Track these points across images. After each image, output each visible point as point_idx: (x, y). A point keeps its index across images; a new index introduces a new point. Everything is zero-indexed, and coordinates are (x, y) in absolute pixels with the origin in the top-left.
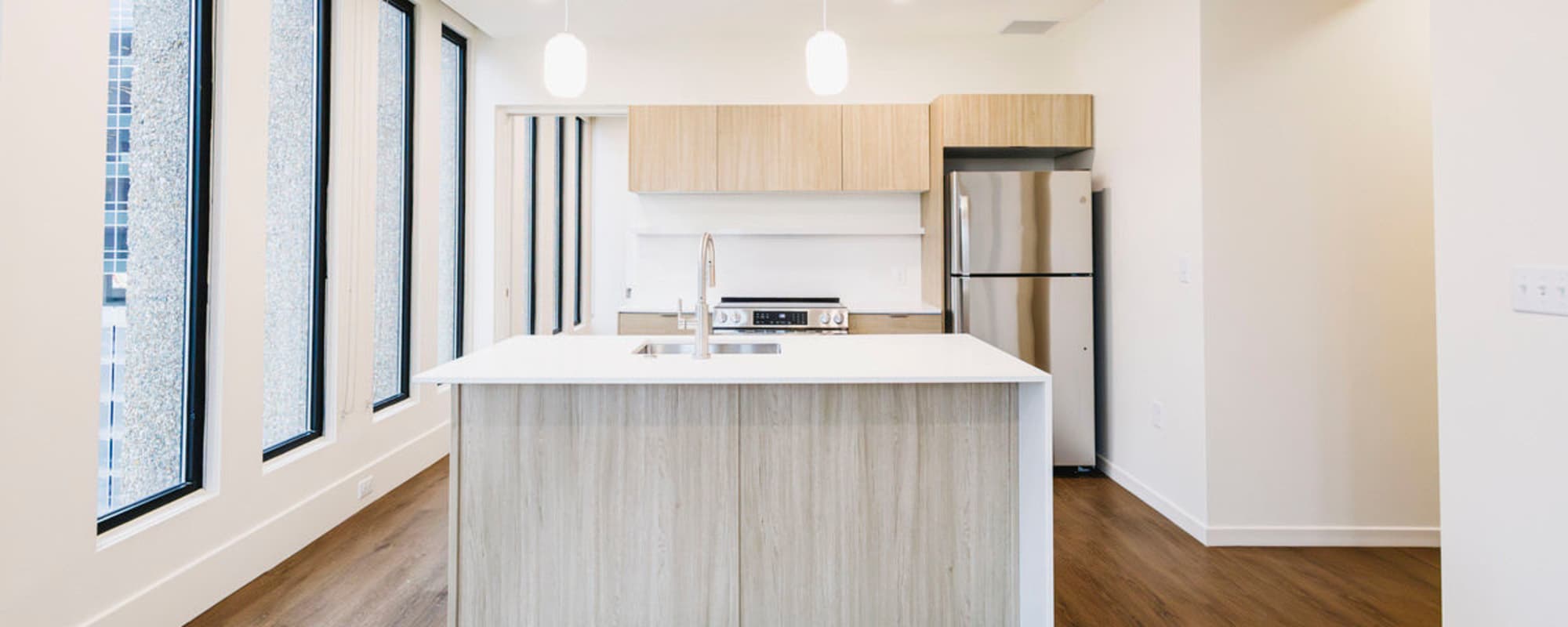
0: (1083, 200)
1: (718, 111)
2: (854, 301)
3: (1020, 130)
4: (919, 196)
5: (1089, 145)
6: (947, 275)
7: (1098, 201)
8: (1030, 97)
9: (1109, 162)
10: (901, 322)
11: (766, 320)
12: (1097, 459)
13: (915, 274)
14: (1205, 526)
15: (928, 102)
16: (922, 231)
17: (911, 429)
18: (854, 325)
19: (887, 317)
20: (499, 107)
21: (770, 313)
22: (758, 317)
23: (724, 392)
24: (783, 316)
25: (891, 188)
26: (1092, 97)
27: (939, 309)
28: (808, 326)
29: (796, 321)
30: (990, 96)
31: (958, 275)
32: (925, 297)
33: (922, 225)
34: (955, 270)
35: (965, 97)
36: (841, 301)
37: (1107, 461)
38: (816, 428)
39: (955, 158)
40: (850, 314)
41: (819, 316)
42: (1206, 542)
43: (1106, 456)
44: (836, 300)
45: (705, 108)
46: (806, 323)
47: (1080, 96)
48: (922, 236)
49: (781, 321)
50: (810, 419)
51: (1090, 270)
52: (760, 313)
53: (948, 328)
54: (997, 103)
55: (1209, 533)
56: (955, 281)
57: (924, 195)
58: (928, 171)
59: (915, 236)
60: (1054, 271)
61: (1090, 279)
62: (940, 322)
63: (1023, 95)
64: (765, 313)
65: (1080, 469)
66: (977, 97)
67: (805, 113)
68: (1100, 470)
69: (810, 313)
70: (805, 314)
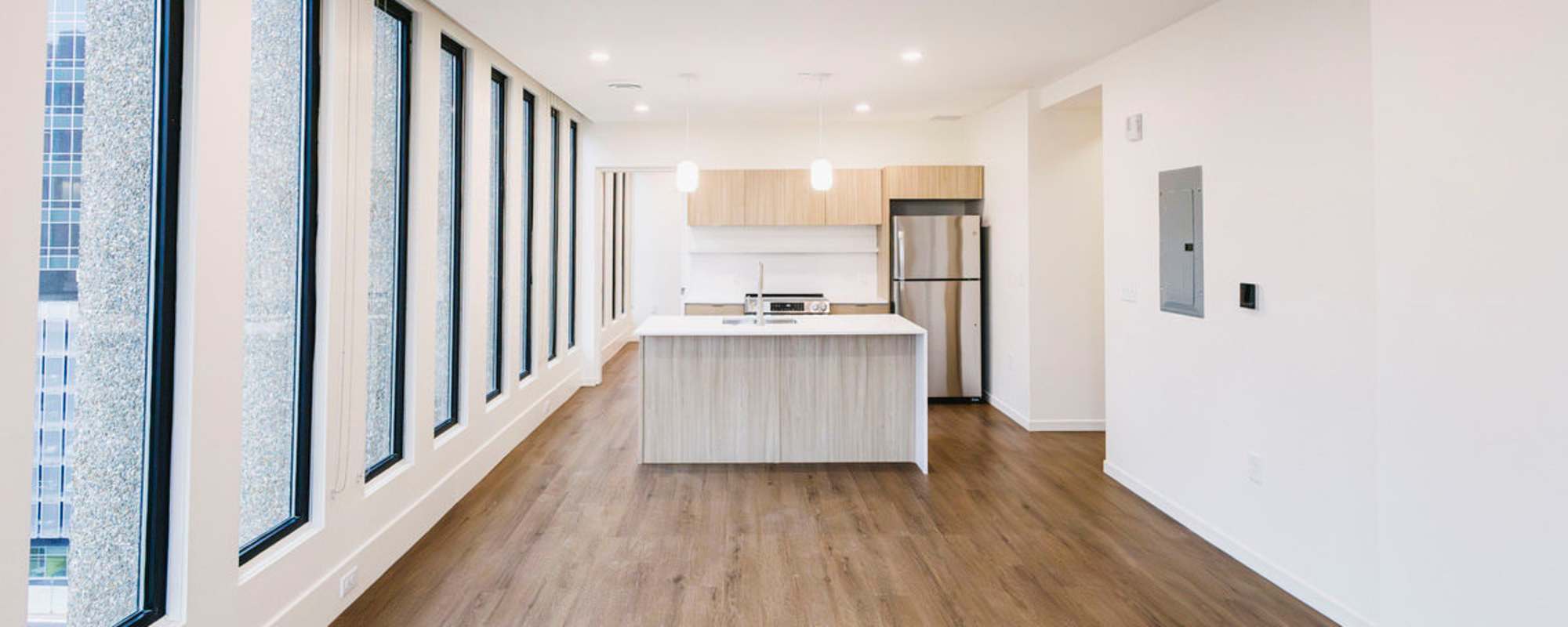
0: (974, 233)
1: (745, 174)
2: (832, 296)
3: (937, 187)
4: (875, 228)
5: (980, 197)
6: (892, 280)
7: (984, 233)
8: (944, 168)
9: (992, 211)
10: (862, 308)
11: (777, 308)
12: (984, 393)
13: (874, 278)
14: (1028, 420)
15: (881, 166)
16: (877, 250)
17: (863, 360)
18: (835, 309)
19: (854, 307)
20: (597, 168)
21: (781, 304)
22: (774, 307)
23: (773, 339)
24: (788, 306)
25: (859, 223)
26: (983, 168)
27: (886, 301)
28: (805, 311)
29: (798, 308)
30: (919, 167)
31: (898, 280)
32: (879, 294)
33: (878, 246)
34: (896, 277)
35: (903, 168)
36: (825, 295)
37: (990, 395)
38: (817, 358)
39: (898, 207)
40: (831, 304)
41: (811, 305)
42: (1028, 429)
43: (989, 391)
44: (821, 295)
45: (738, 171)
46: (803, 310)
47: (975, 167)
48: (877, 253)
49: (790, 309)
50: (815, 354)
51: (979, 276)
52: (775, 304)
53: (892, 311)
54: (923, 171)
55: (1031, 424)
56: (895, 283)
57: (878, 227)
58: (879, 213)
59: (874, 253)
60: (965, 277)
61: (979, 282)
62: (888, 308)
63: (940, 167)
64: (778, 304)
65: (973, 399)
67: (801, 175)
68: (984, 400)
69: (806, 304)
70: (803, 304)
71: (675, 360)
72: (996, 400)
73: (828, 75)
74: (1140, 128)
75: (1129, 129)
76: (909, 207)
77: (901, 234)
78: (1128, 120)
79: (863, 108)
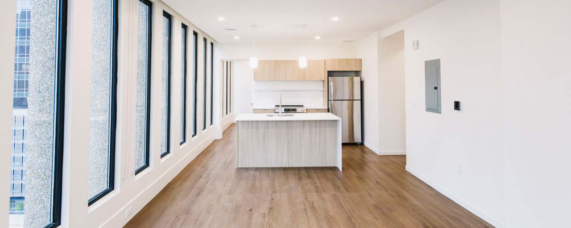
0: (359, 83)
1: (274, 62)
2: (307, 106)
3: (345, 66)
4: (322, 81)
5: (360, 70)
6: (328, 100)
7: (362, 83)
8: (347, 59)
9: (364, 75)
10: (318, 110)
11: (287, 111)
12: (362, 141)
13: (321, 99)
14: (378, 151)
15: (325, 59)
16: (323, 89)
17: (318, 129)
18: (308, 111)
19: (315, 110)
20: (221, 60)
22: (285, 110)
23: (285, 122)
24: (291, 110)
25: (315, 79)
26: (361, 59)
27: (326, 108)
29: (294, 110)
30: (338, 59)
32: (324, 105)
33: (323, 88)
34: (330, 99)
35: (332, 59)
38: (301, 129)
39: (331, 74)
40: (306, 109)
41: (299, 109)
42: (379, 154)
43: (364, 141)
44: (303, 106)
45: (272, 61)
46: (296, 111)
47: (358, 59)
48: (323, 91)
49: (291, 111)
50: (300, 127)
51: (360, 99)
53: (329, 111)
54: (340, 61)
56: (330, 101)
57: (323, 81)
58: (324, 76)
60: (355, 99)
61: (360, 101)
62: (327, 111)
64: (287, 109)
65: (358, 144)
66: (335, 59)
67: (295, 62)
68: (362, 144)
69: (297, 109)
70: (296, 109)
71: (250, 130)
72: (367, 144)
73: (305, 26)
74: (418, 45)
75: (414, 45)
76: (335, 74)
77: (332, 83)
78: (414, 43)
79: (318, 38)
